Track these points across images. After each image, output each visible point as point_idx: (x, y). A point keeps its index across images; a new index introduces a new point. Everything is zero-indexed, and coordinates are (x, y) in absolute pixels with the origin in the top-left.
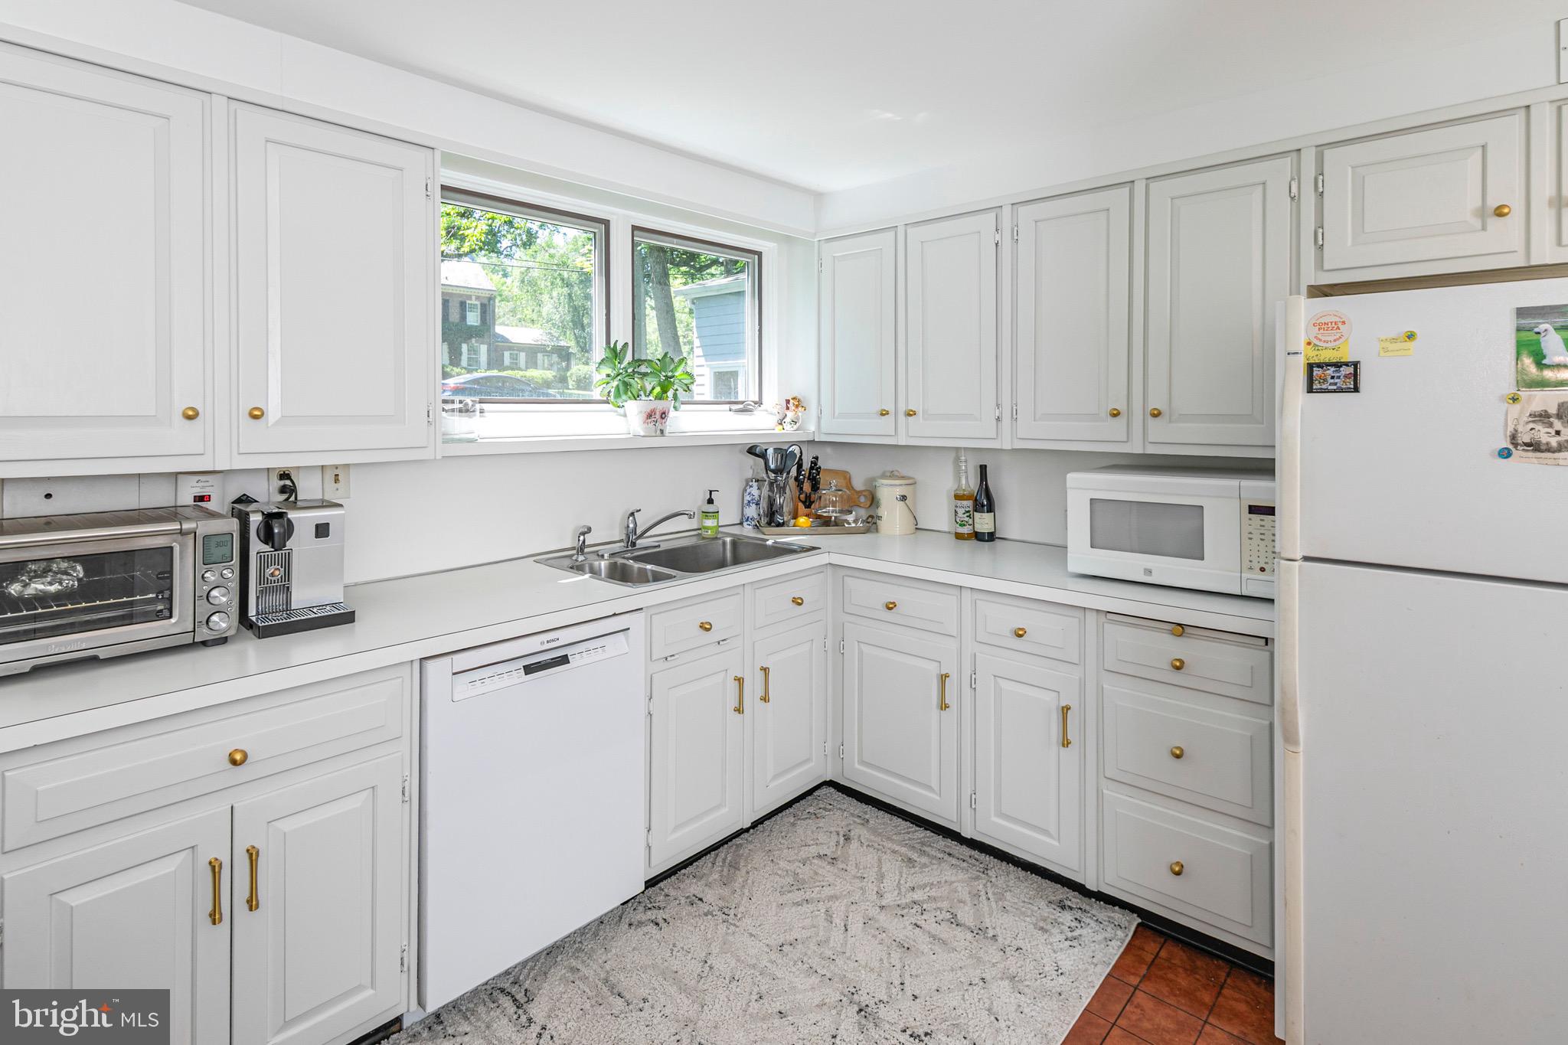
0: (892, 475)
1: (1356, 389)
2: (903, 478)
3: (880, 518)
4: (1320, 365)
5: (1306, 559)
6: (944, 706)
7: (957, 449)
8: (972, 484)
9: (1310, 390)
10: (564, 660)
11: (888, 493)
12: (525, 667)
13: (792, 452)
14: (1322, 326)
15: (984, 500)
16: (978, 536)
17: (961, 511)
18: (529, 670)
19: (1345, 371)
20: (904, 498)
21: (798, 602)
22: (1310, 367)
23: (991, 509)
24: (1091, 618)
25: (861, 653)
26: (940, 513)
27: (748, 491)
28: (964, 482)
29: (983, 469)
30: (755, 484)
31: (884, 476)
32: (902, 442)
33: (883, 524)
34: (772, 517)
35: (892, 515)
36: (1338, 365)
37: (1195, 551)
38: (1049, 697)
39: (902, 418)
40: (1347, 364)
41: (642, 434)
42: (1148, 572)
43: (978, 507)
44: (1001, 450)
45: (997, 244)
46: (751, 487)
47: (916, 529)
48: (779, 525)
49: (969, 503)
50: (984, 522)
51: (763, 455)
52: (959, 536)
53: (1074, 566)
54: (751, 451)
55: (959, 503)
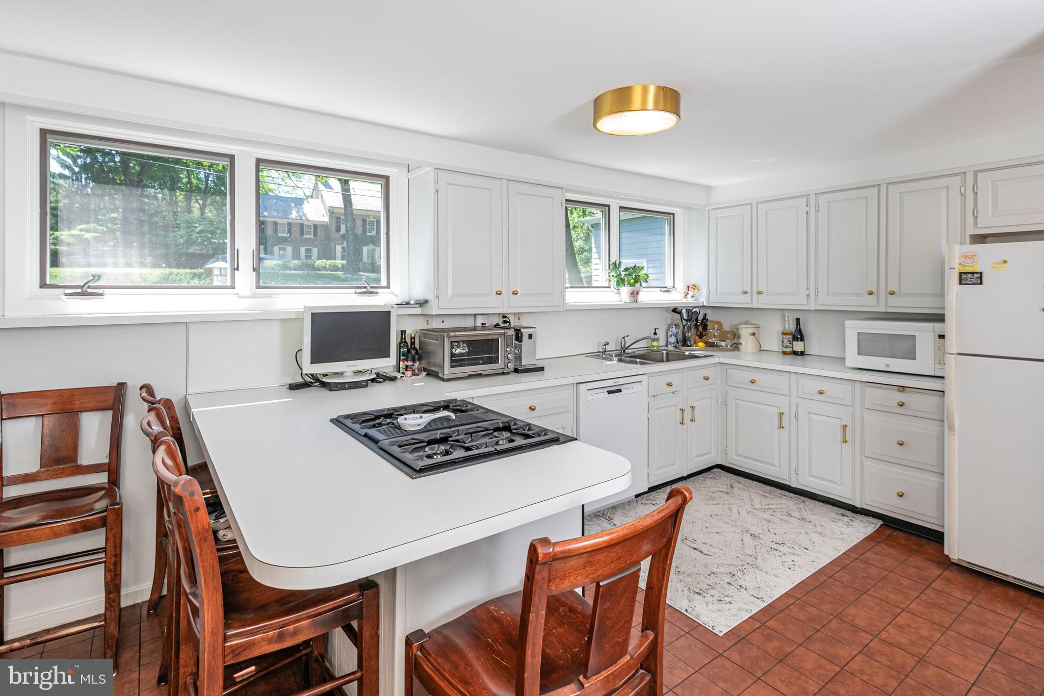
0: (746, 323)
1: (981, 283)
2: (753, 324)
3: (740, 344)
4: (965, 273)
5: (959, 354)
6: (781, 427)
7: (782, 310)
8: (792, 327)
9: (961, 284)
10: (618, 391)
11: (745, 332)
12: (607, 391)
13: (695, 311)
14: (966, 257)
15: (798, 335)
16: (795, 353)
17: (786, 341)
18: (609, 392)
19: (976, 275)
20: (754, 334)
21: (706, 379)
22: (961, 274)
23: (802, 339)
24: (858, 385)
25: (737, 405)
26: (773, 342)
27: (671, 330)
28: (787, 326)
29: (798, 320)
30: (674, 326)
31: (741, 323)
32: (755, 306)
33: (742, 347)
34: (685, 342)
35: (747, 343)
36: (973, 273)
37: (911, 355)
38: (837, 422)
39: (755, 295)
40: (977, 273)
41: (628, 302)
42: (888, 366)
43: (795, 339)
44: (810, 310)
45: (807, 212)
46: (672, 328)
47: (760, 350)
48: (688, 346)
49: (790, 337)
50: (798, 346)
51: (680, 313)
52: (784, 353)
53: (849, 363)
54: (675, 310)
55: (785, 336)
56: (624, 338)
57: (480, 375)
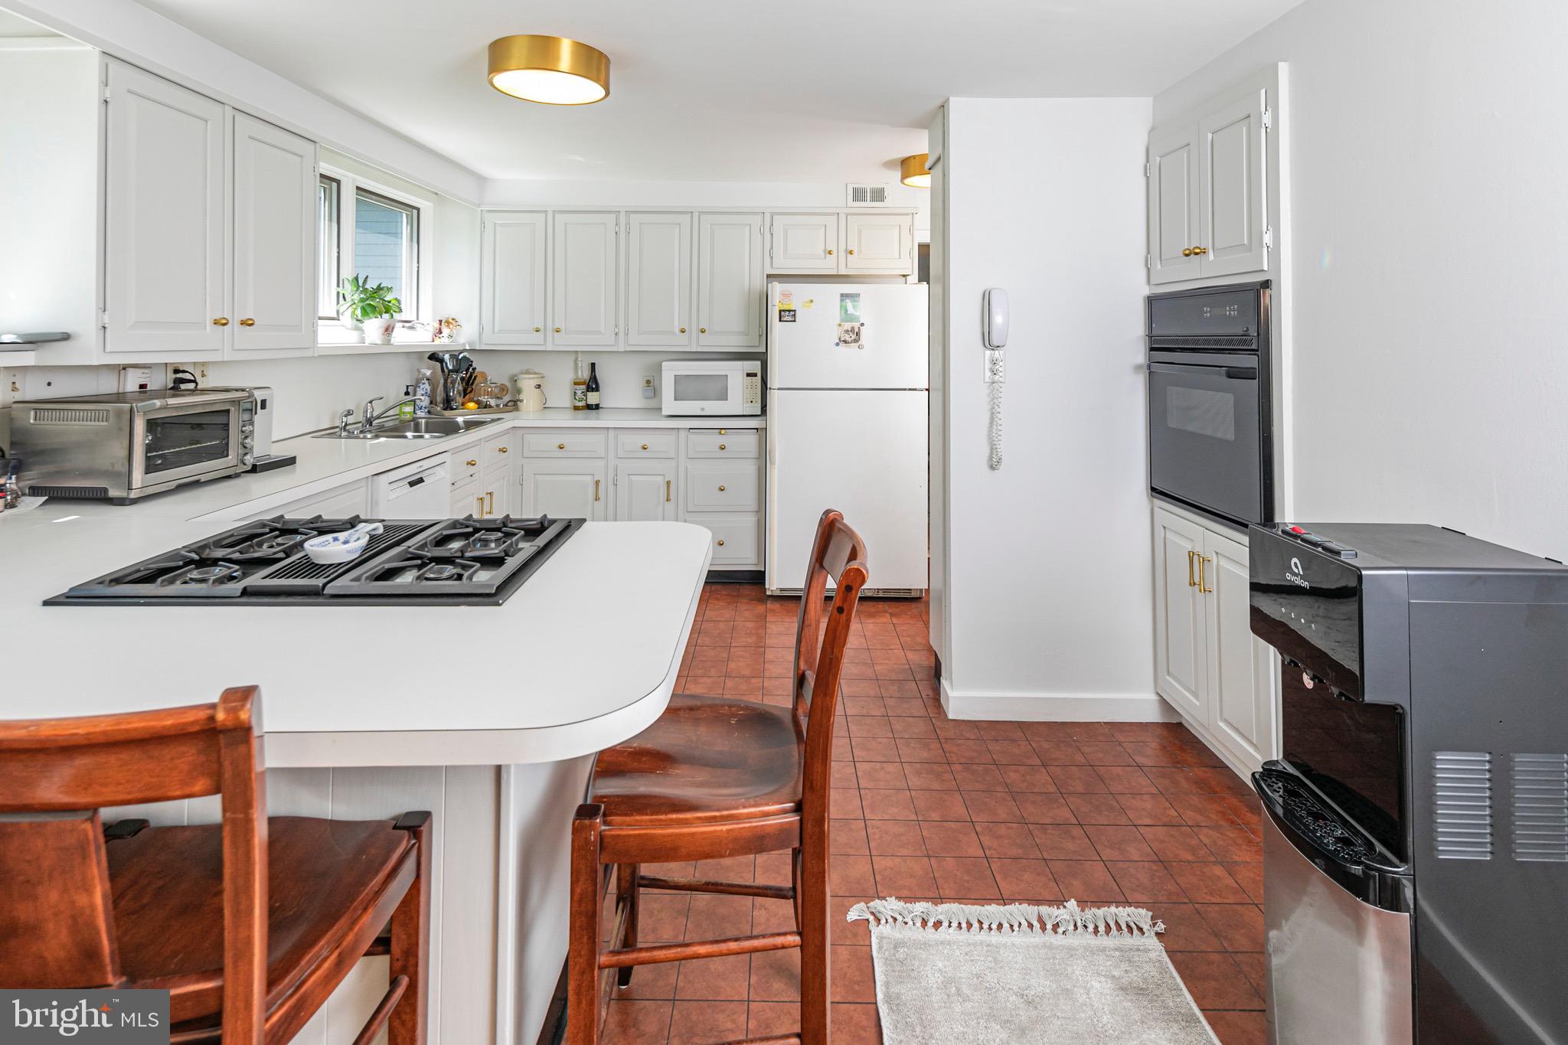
0: (527, 372)
1: (795, 321)
2: (536, 373)
3: (521, 401)
4: (783, 311)
5: (779, 389)
6: (597, 498)
7: (577, 352)
8: (585, 375)
9: (780, 321)
10: (421, 480)
11: (527, 385)
12: (409, 483)
13: (464, 357)
14: (784, 295)
15: (593, 384)
16: (589, 407)
17: (579, 393)
18: (411, 485)
19: (792, 313)
20: (539, 386)
21: (503, 451)
22: (780, 311)
23: (597, 389)
24: (682, 434)
25: (537, 482)
26: (562, 394)
27: (422, 387)
28: (580, 374)
29: (593, 365)
30: (426, 382)
31: (522, 373)
32: (549, 348)
33: (522, 406)
34: (448, 404)
35: (529, 398)
36: (789, 311)
37: (723, 397)
38: (659, 479)
39: (550, 333)
40: (792, 311)
41: (379, 342)
42: (703, 409)
43: (590, 389)
44: (607, 352)
45: (616, 233)
46: (423, 384)
47: (545, 408)
48: (452, 409)
49: (584, 387)
50: (593, 398)
51: (441, 361)
52: (576, 408)
53: (665, 412)
54: (434, 357)
55: (578, 387)
56: (371, 402)
57: (196, 484)
